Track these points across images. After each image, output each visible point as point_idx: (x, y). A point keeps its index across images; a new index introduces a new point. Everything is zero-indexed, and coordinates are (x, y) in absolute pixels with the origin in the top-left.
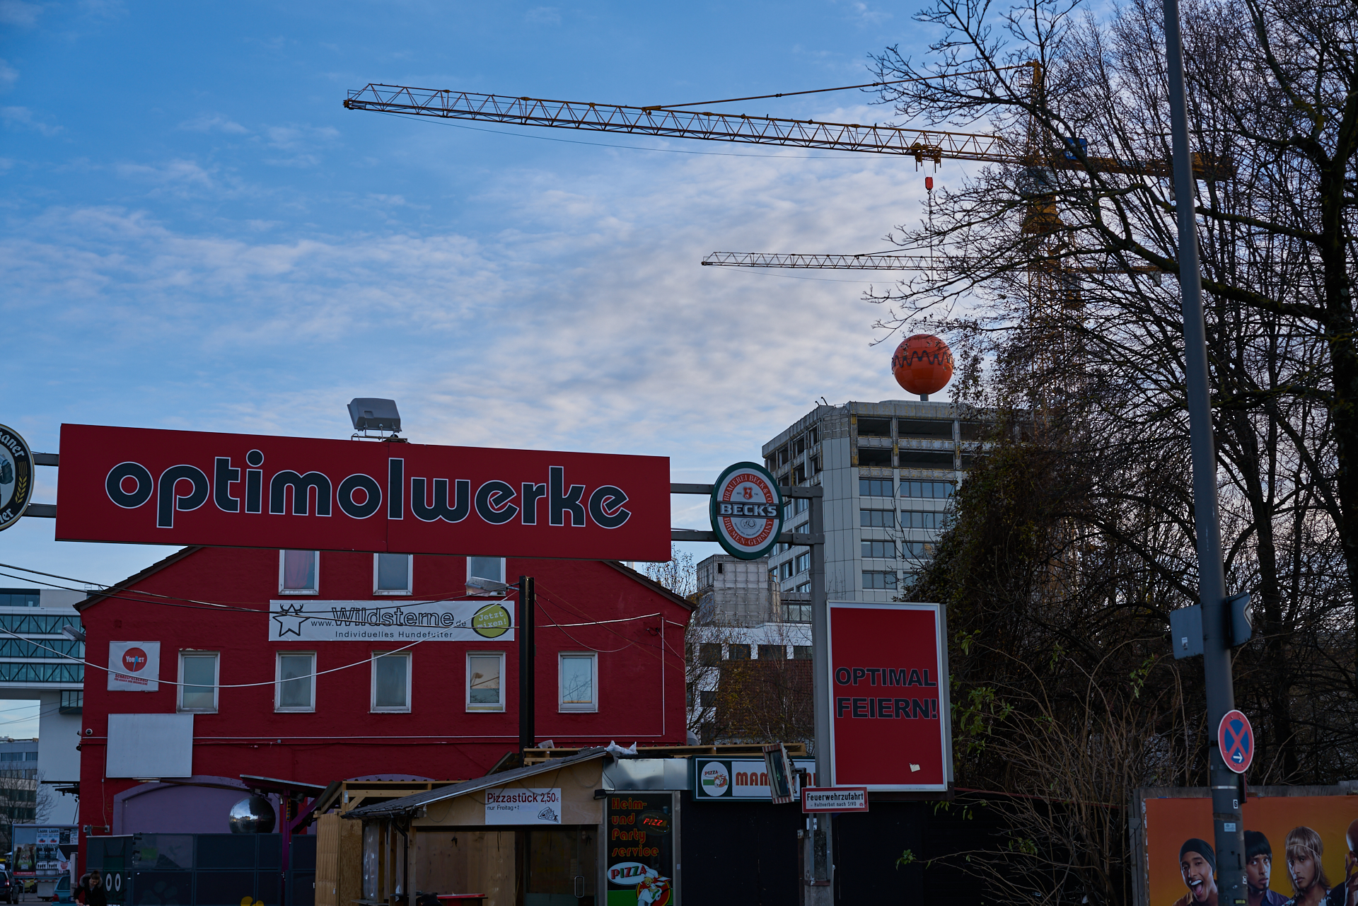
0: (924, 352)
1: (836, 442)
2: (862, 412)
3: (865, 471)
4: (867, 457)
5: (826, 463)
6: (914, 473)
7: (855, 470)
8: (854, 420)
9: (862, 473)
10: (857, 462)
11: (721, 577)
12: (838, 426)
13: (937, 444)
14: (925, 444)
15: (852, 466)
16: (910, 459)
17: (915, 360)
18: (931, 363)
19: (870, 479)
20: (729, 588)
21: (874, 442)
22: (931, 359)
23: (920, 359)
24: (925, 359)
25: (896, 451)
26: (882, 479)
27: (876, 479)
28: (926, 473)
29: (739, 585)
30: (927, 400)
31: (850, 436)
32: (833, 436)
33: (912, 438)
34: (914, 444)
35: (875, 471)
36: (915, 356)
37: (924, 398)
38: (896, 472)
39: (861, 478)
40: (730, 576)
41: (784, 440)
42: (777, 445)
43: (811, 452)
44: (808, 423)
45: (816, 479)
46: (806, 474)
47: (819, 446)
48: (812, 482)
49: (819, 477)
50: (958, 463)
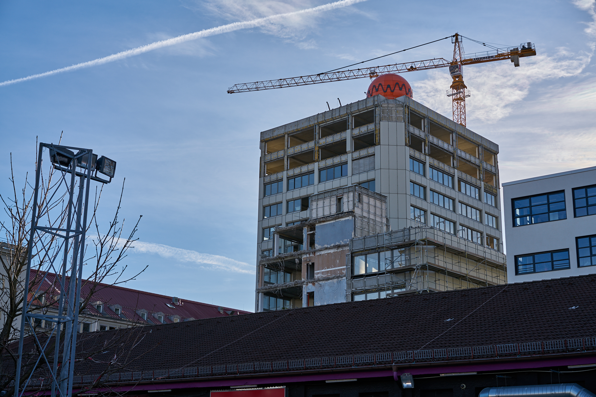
1: (392, 124)
2: (412, 106)
3: (412, 152)
5: (383, 139)
7: (408, 148)
8: (407, 110)
10: (407, 142)
11: (360, 205)
12: (394, 112)
13: (446, 145)
14: (440, 143)
15: (406, 145)
19: (414, 158)
20: (365, 217)
21: (417, 131)
23: (401, 89)
25: (427, 143)
26: (420, 162)
27: (417, 160)
28: (441, 165)
29: (371, 216)
31: (404, 121)
32: (389, 119)
34: (435, 140)
35: (417, 154)
36: (397, 86)
38: (427, 158)
39: (410, 156)
40: (365, 207)
41: (306, 125)
42: (291, 129)
43: (356, 132)
44: (354, 109)
45: (363, 152)
46: (348, 148)
47: (371, 127)
48: (356, 155)
49: (371, 150)
50: (455, 163)
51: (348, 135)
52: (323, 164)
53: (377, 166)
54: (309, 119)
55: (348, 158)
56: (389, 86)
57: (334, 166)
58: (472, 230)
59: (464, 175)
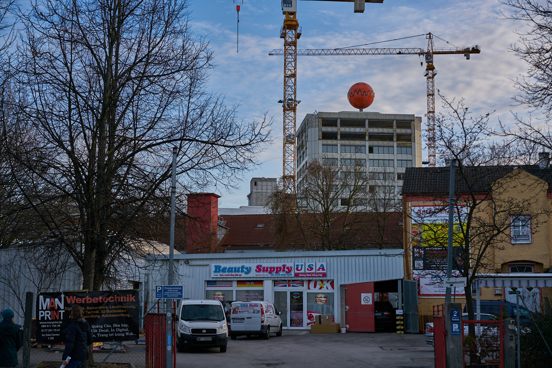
0: (360, 90)
1: (313, 129)
2: (324, 116)
3: (325, 142)
4: (326, 136)
5: (309, 138)
6: (347, 142)
7: (321, 141)
8: (321, 120)
9: (323, 143)
10: (321, 138)
11: (256, 187)
12: (314, 123)
13: (358, 130)
14: (352, 130)
15: (319, 140)
16: (345, 136)
17: (356, 93)
18: (362, 95)
19: (327, 145)
20: (259, 192)
21: (329, 129)
22: (362, 93)
23: (358, 93)
24: (360, 93)
25: (339, 133)
26: (333, 145)
27: (330, 145)
28: (352, 142)
29: (264, 191)
30: (362, 111)
31: (319, 127)
32: (312, 127)
33: (347, 127)
34: (347, 130)
35: (329, 142)
37: (361, 110)
38: (339, 141)
39: (323, 145)
40: (259, 187)
50: (367, 138)
53: (308, 154)
59: (375, 143)
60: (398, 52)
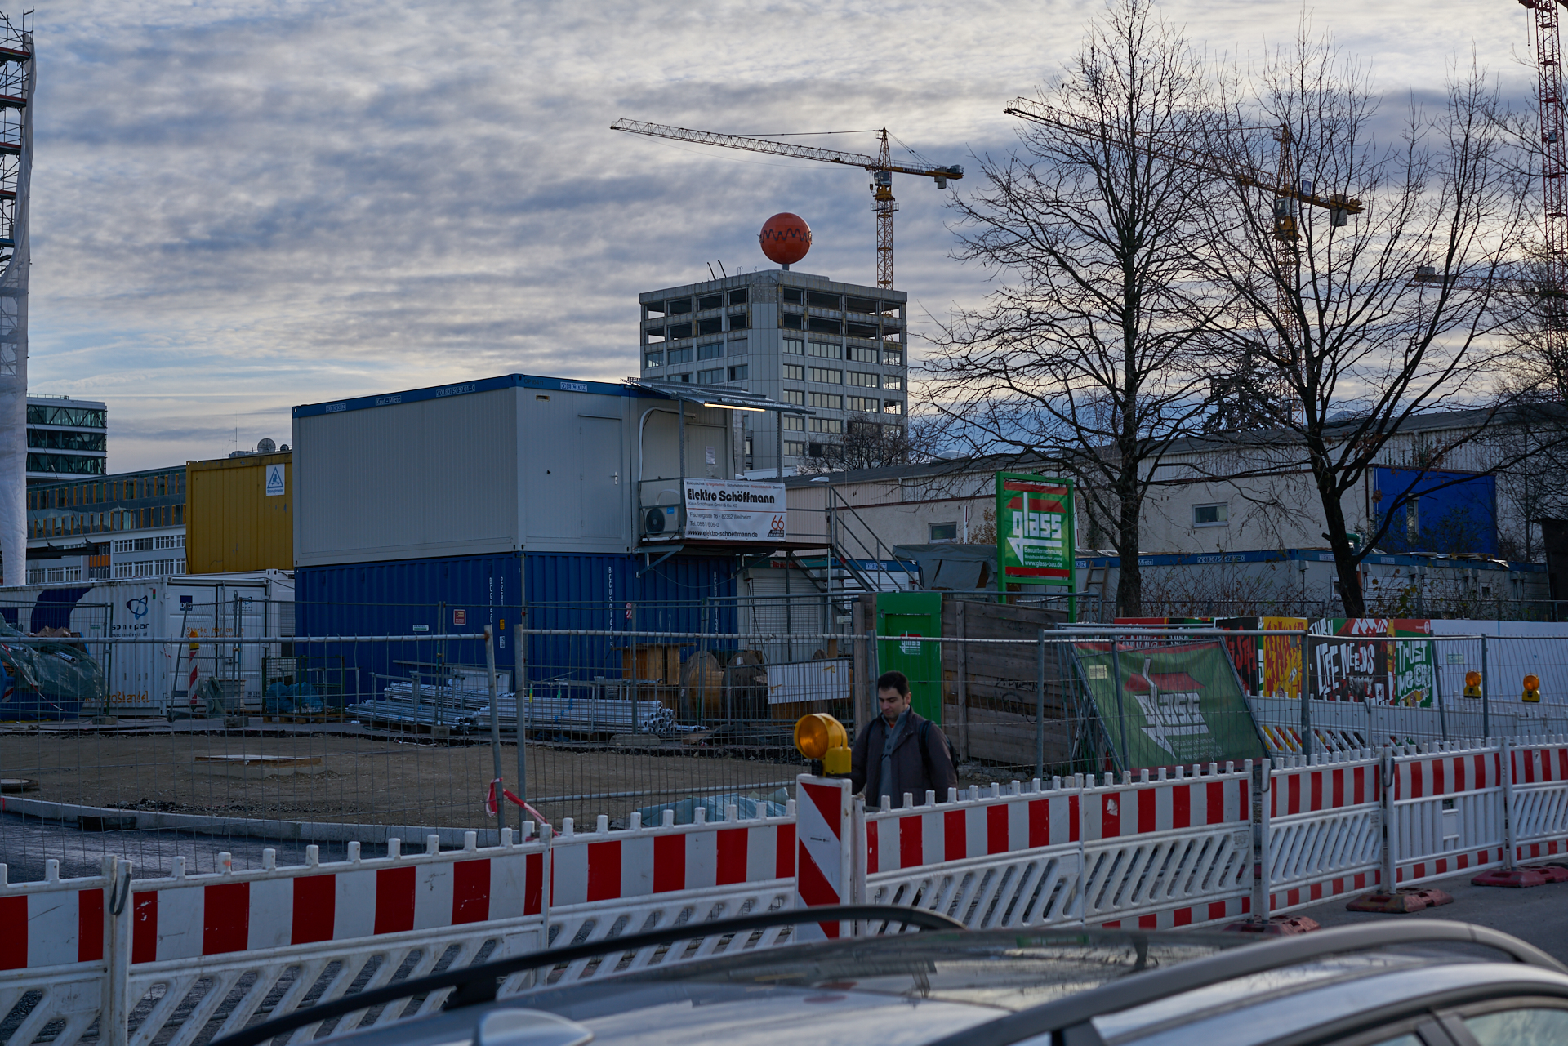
0: (797, 230)
1: (765, 306)
2: (786, 283)
3: (786, 332)
4: (791, 321)
5: (755, 322)
6: (817, 336)
7: (780, 331)
8: (780, 289)
9: (784, 333)
10: (781, 324)
12: (766, 293)
13: (831, 313)
14: (824, 313)
15: (778, 328)
16: (817, 324)
17: (790, 235)
18: (801, 240)
19: (789, 339)
21: (792, 308)
22: (802, 236)
23: (794, 236)
24: (797, 236)
25: (806, 317)
26: (797, 340)
27: (793, 339)
28: (826, 337)
30: (787, 269)
31: (777, 302)
32: (762, 300)
33: (816, 306)
34: (817, 312)
35: (793, 333)
38: (806, 334)
39: (784, 338)
41: (683, 294)
42: (670, 296)
43: (731, 310)
44: (729, 285)
45: (738, 334)
46: (723, 329)
47: (744, 307)
48: (731, 336)
49: (744, 333)
50: (844, 330)
51: (722, 312)
52: (701, 340)
53: (750, 352)
54: (686, 287)
55: (723, 337)
56: (780, 233)
57: (711, 344)
58: (865, 399)
59: (855, 340)
60: (833, 157)
